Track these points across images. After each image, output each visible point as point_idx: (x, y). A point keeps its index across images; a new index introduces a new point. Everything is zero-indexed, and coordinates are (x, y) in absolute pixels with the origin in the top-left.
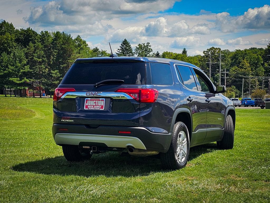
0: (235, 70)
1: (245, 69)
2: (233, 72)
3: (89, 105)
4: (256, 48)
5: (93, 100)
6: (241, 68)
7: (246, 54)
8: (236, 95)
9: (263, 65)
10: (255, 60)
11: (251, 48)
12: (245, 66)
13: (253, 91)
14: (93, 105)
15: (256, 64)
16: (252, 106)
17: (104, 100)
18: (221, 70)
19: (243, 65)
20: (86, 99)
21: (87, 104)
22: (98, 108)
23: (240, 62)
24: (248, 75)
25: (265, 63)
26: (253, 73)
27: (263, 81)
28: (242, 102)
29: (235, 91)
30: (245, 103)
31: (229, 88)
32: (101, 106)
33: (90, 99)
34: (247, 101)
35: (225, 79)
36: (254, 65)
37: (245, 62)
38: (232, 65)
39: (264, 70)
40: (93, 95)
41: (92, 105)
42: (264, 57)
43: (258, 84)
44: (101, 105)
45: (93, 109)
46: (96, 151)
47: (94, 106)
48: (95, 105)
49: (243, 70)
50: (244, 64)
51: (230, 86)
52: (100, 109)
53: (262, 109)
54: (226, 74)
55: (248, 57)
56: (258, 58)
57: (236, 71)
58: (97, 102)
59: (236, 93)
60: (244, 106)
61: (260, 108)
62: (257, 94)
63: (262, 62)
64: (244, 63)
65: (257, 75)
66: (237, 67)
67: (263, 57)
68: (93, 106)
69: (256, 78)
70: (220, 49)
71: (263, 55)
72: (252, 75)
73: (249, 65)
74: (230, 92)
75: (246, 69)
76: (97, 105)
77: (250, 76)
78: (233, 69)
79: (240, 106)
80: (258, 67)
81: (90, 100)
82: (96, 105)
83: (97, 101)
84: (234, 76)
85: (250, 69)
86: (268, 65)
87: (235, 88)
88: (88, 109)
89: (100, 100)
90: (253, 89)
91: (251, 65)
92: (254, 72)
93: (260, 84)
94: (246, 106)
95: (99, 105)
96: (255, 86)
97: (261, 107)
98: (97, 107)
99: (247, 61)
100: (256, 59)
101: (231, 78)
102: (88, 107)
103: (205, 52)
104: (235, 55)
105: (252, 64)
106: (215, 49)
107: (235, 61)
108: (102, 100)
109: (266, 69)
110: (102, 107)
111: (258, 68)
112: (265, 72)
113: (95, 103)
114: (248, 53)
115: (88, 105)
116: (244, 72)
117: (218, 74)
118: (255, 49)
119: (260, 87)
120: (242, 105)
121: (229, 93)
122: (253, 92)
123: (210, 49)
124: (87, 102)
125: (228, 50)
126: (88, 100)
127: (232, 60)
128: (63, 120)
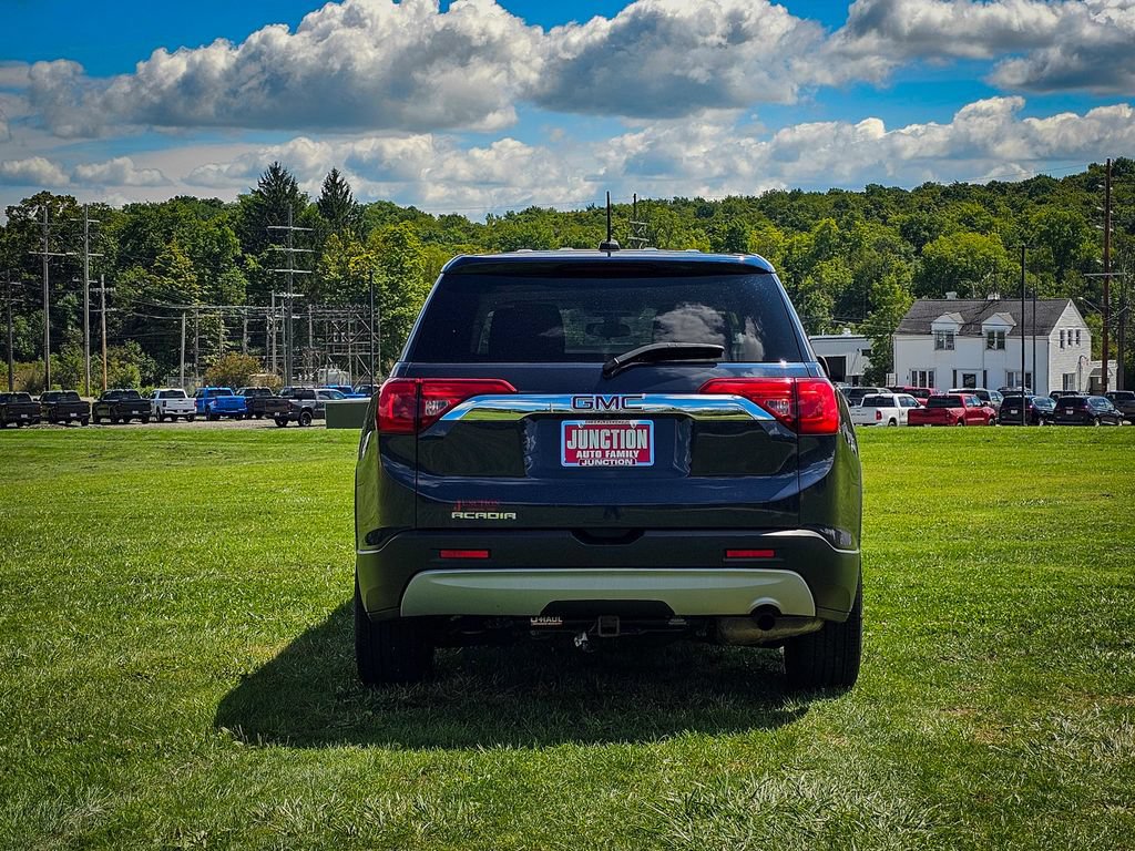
0: (135, 283)
1: (176, 277)
2: (131, 291)
3: (582, 450)
4: (194, 199)
5: (601, 428)
6: (162, 272)
7: (175, 220)
8: (143, 377)
9: (240, 261)
10: (211, 243)
11: (177, 197)
12: (174, 267)
13: (208, 361)
14: (600, 449)
15: (216, 258)
16: (238, 417)
17: (647, 427)
18: (88, 282)
19: (167, 262)
20: (564, 423)
21: (569, 442)
22: (624, 459)
23: (153, 253)
24: (188, 300)
25: (246, 255)
26: (205, 292)
27: (246, 322)
28: (198, 403)
29: (138, 359)
30: (208, 407)
31: (118, 351)
32: (636, 449)
33: (584, 422)
34: (216, 399)
35: (100, 317)
36: (210, 262)
37: (176, 250)
38: (124, 262)
39: (245, 282)
40: (607, 407)
41: (594, 449)
42: (241, 231)
43: (226, 334)
44: (639, 447)
45: (602, 463)
46: (616, 635)
47: (603, 451)
48: (611, 449)
49: (168, 281)
50: (170, 259)
51: (121, 343)
52: (637, 464)
53: (280, 426)
54: (108, 296)
55: (183, 233)
56: (224, 236)
57: (140, 287)
58: (619, 434)
59: (144, 368)
60: (205, 418)
61: (272, 423)
62: (227, 370)
63: (239, 253)
64: (172, 253)
65: (221, 299)
66: (143, 271)
67: (238, 232)
68: (599, 454)
69: (219, 312)
70: (73, 201)
71: (238, 226)
72: (202, 298)
73: (189, 263)
74: (121, 366)
75: (180, 276)
76: (619, 449)
77: (196, 304)
78: (131, 275)
79: (190, 418)
80: (223, 271)
81: (586, 427)
82: (615, 447)
83: (615, 432)
84: (133, 304)
85: (195, 278)
86: (260, 263)
87: (139, 349)
88: (578, 465)
89: (629, 427)
90: (206, 354)
91: (198, 262)
92: (209, 290)
93: (235, 334)
94: (214, 417)
95: (626, 449)
96: (216, 342)
97: (277, 419)
98: (621, 454)
99: (183, 247)
100: (218, 241)
101: (121, 310)
102: (579, 454)
103: (15, 212)
104: (135, 226)
105: (201, 260)
106: (52, 198)
107: (133, 249)
108: (638, 427)
109: (251, 275)
110: (644, 454)
111: (223, 275)
112: (249, 290)
113: (610, 438)
114: (185, 217)
115: (578, 449)
116: (172, 289)
117: (68, 297)
118: (192, 204)
119: (231, 344)
120: (198, 414)
121: (118, 371)
122: (209, 365)
123: (33, 198)
124: (569, 437)
125: (103, 204)
126: (576, 427)
127: (123, 242)
128: (461, 515)
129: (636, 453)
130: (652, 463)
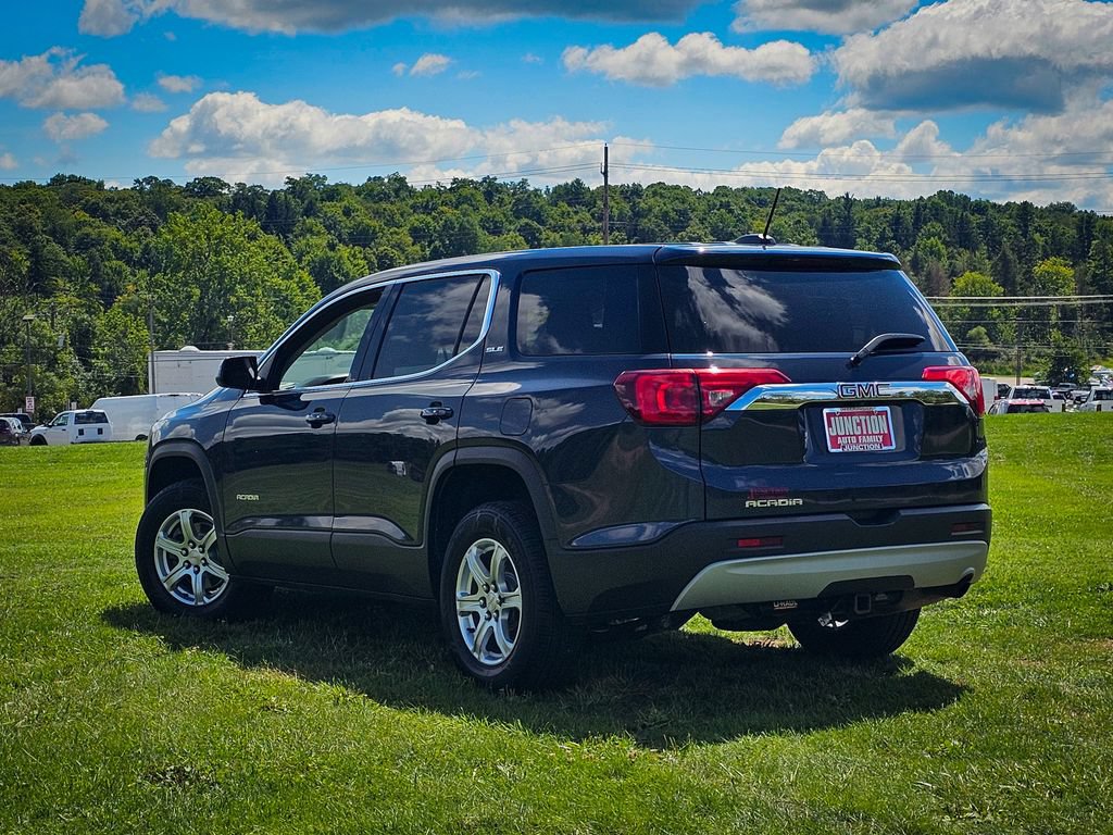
3: (841, 437)
5: (852, 414)
14: (854, 435)
20: (826, 411)
21: (831, 429)
22: (872, 444)
32: (880, 434)
33: (838, 410)
41: (850, 435)
44: (882, 432)
45: (858, 449)
47: (857, 436)
48: (862, 434)
52: (884, 448)
58: (866, 421)
68: (854, 439)
76: (868, 434)
81: (842, 414)
82: (865, 432)
83: (863, 418)
88: (841, 450)
89: (871, 414)
95: (873, 434)
98: (870, 439)
102: (840, 441)
108: (879, 414)
110: (886, 440)
113: (859, 424)
115: (838, 436)
124: (830, 425)
126: (834, 415)
128: (754, 504)
129: (881, 437)
130: (894, 447)
